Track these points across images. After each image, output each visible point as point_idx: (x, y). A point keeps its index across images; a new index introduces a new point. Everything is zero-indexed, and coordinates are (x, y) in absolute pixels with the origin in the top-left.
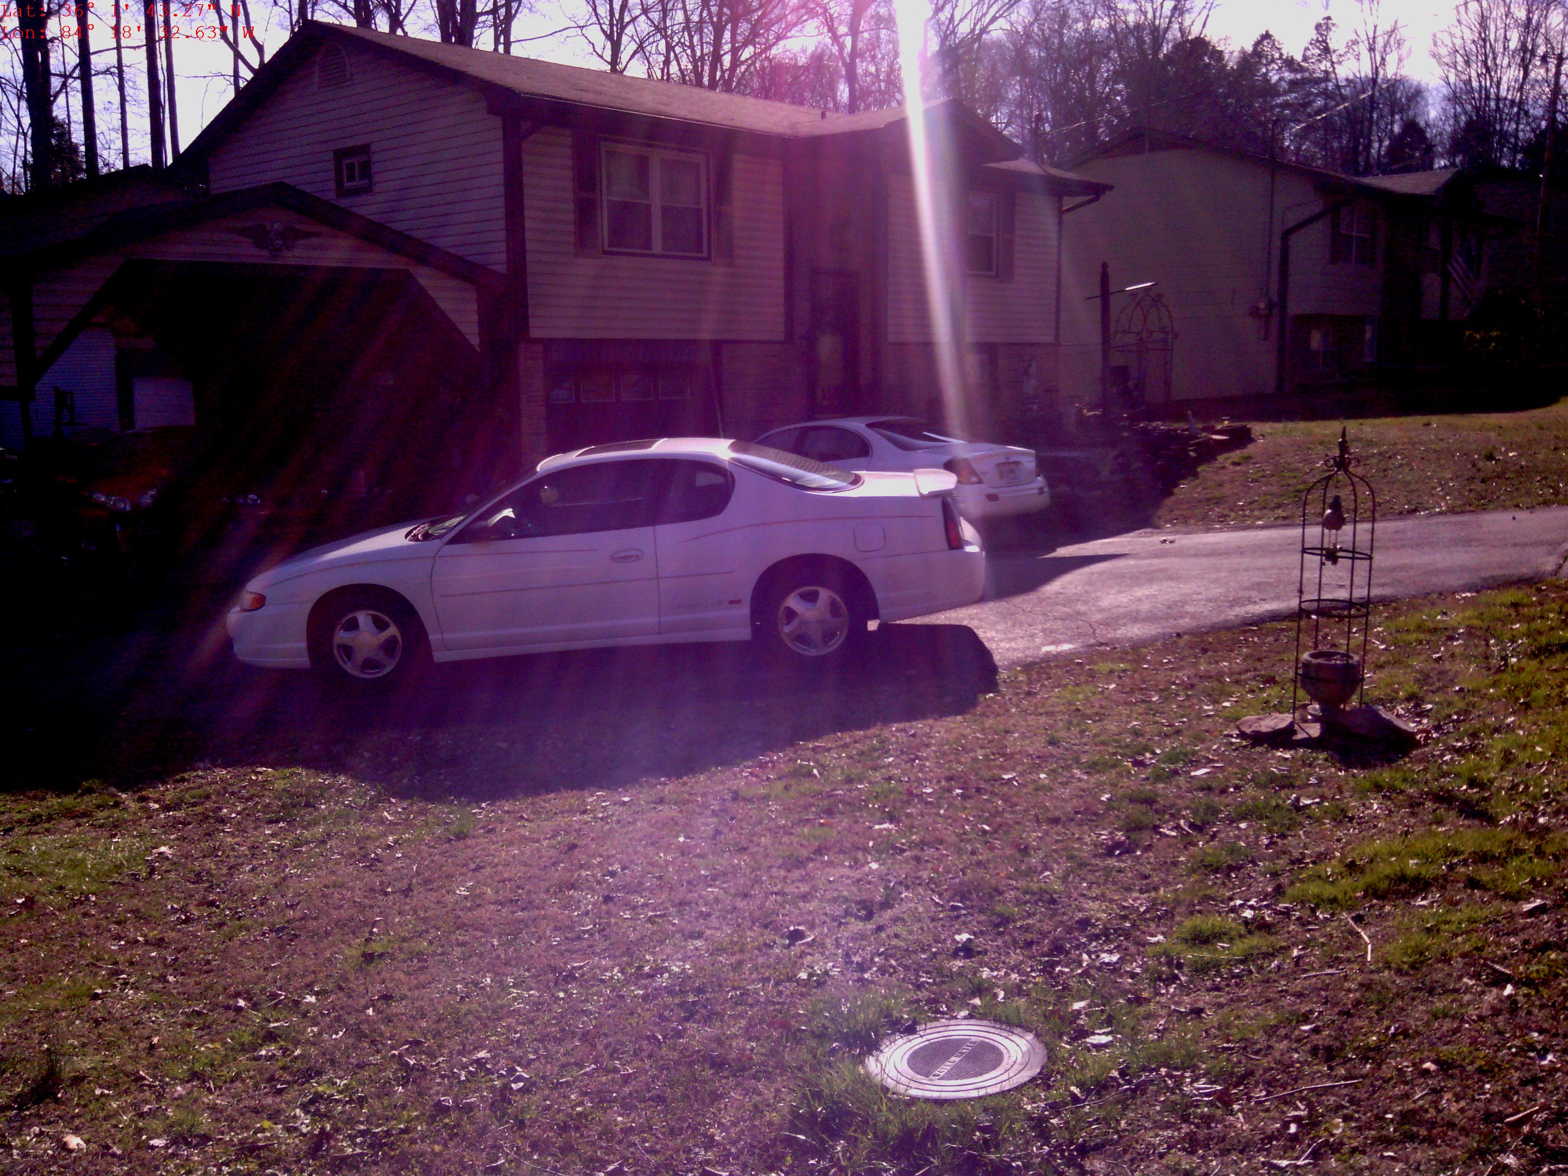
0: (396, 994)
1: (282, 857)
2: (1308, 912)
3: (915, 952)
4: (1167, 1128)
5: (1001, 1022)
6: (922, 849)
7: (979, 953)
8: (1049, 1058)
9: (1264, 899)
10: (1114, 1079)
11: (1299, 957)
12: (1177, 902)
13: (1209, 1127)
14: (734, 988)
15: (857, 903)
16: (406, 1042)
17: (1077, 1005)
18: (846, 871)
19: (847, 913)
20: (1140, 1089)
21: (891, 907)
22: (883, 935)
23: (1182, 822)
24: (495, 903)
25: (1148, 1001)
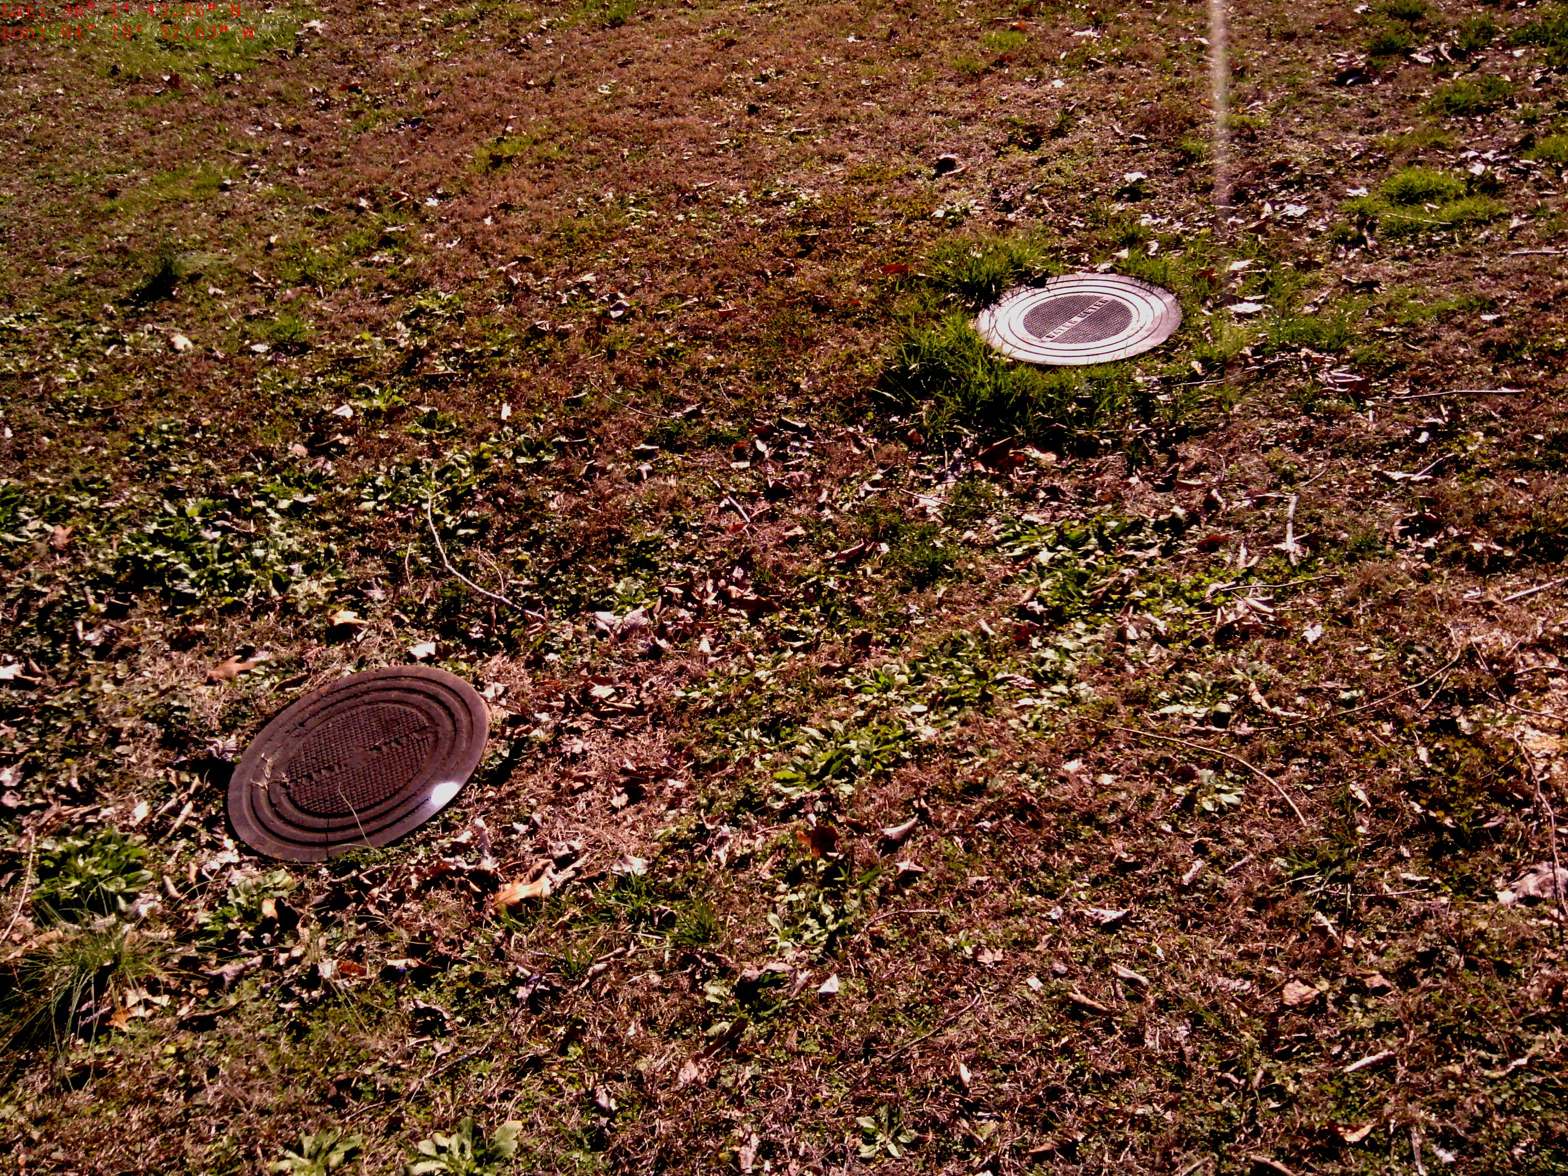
0: (517, 202)
1: (432, 37)
2: (1552, 172)
3: (1074, 191)
4: (1284, 418)
5: (1142, 280)
6: (1121, 66)
7: (1147, 196)
8: (1182, 325)
9: (1506, 152)
10: (1244, 357)
11: (1518, 229)
12: (1399, 149)
13: (1330, 424)
14: (860, 224)
15: (1026, 129)
16: (516, 258)
17: (1237, 265)
18: (1023, 89)
19: (1011, 140)
20: (1271, 371)
21: (1065, 136)
22: (1043, 169)
23: (1442, 46)
24: (635, 106)
25: (1319, 266)
